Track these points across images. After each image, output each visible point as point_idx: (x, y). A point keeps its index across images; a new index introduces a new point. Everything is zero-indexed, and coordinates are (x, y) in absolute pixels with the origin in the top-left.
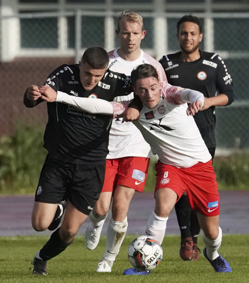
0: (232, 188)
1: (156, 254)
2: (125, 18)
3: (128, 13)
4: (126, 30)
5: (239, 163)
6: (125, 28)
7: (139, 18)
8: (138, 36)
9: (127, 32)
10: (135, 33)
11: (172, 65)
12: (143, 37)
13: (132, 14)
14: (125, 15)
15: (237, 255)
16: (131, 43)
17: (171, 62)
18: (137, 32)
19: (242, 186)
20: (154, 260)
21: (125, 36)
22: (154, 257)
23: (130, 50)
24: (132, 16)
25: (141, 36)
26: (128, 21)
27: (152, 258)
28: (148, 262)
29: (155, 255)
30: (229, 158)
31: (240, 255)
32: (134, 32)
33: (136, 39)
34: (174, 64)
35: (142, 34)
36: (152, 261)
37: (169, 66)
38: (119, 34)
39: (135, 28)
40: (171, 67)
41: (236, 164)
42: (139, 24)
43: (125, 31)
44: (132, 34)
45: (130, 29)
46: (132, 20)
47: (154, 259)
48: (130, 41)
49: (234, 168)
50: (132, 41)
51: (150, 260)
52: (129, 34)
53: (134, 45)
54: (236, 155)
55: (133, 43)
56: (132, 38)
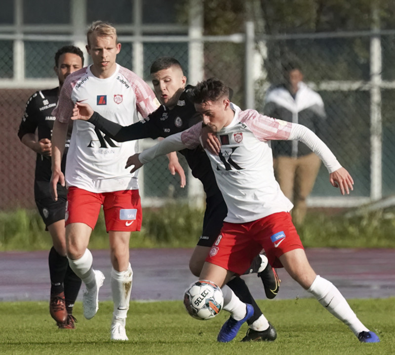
0: (163, 245)
1: (203, 294)
2: (95, 32)
3: (98, 26)
4: (97, 46)
5: (173, 216)
6: (96, 44)
7: (111, 30)
8: (112, 51)
9: (99, 48)
10: (109, 49)
11: (49, 104)
12: (118, 52)
13: (103, 26)
14: (94, 29)
15: (170, 325)
16: (104, 60)
17: (47, 101)
18: (110, 47)
19: (176, 243)
20: (202, 301)
21: (97, 53)
22: (202, 297)
23: (104, 68)
24: (103, 29)
25: (116, 51)
26: (98, 36)
27: (199, 299)
28: (196, 304)
29: (203, 296)
30: (160, 209)
31: (173, 325)
32: (107, 47)
33: (110, 55)
34: (50, 103)
35: (117, 48)
36: (200, 302)
37: (45, 104)
38: (91, 51)
39: (108, 42)
40: (47, 107)
41: (169, 217)
42: (112, 38)
43: (97, 48)
44: (105, 50)
45: (102, 45)
46: (103, 34)
47: (202, 299)
48: (102, 58)
49: (166, 221)
50: (106, 58)
51: (197, 301)
52: (101, 50)
53: (108, 62)
54: (169, 207)
55: (107, 60)
56: (105, 55)
